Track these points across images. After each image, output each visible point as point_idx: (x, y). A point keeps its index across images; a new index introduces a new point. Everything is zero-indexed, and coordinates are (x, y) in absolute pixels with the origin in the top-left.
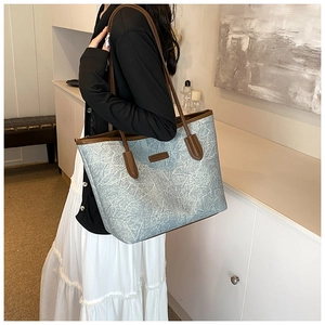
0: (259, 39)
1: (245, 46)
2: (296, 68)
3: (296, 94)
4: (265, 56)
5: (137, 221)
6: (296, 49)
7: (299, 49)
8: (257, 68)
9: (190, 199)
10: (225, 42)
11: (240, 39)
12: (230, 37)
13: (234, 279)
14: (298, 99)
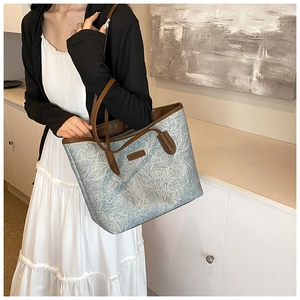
0: (193, 29)
1: (179, 36)
2: (232, 54)
3: (235, 78)
4: (200, 45)
5: (122, 213)
6: (231, 36)
7: (234, 35)
8: (194, 56)
9: (169, 191)
10: (157, 33)
11: (173, 30)
12: (162, 28)
13: (210, 259)
14: (237, 83)
